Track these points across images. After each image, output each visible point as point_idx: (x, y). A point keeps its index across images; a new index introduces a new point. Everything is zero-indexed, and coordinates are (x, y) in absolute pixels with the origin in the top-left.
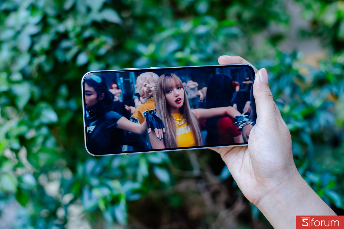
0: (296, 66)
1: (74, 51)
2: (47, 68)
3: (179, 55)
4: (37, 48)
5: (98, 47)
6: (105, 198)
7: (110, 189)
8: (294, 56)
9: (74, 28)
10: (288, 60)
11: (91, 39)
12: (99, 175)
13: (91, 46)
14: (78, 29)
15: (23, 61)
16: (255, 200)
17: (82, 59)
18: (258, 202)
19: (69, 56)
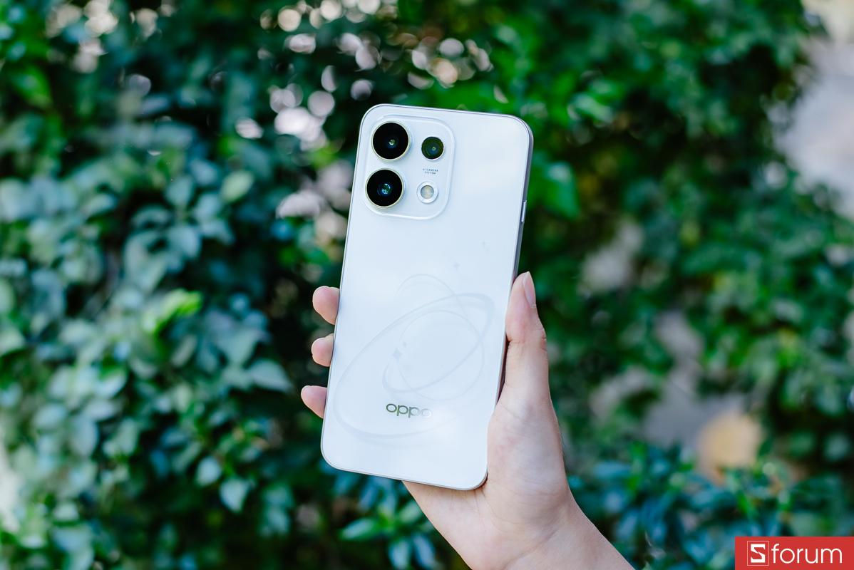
1: (192, 451)
2: (134, 489)
4: (111, 448)
9: (191, 407)
11: (226, 428)
13: (226, 445)
14: (199, 410)
15: (82, 478)
19: (181, 462)
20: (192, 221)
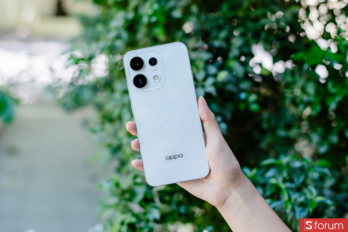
20: (203, 87)
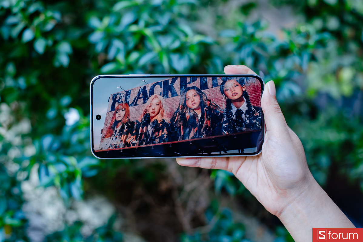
0: (259, 35)
3: (134, 28)
5: (45, 23)
6: (60, 174)
7: (66, 165)
8: (257, 25)
10: (250, 30)
12: (56, 152)
16: (277, 212)
17: (28, 35)
18: (280, 213)
